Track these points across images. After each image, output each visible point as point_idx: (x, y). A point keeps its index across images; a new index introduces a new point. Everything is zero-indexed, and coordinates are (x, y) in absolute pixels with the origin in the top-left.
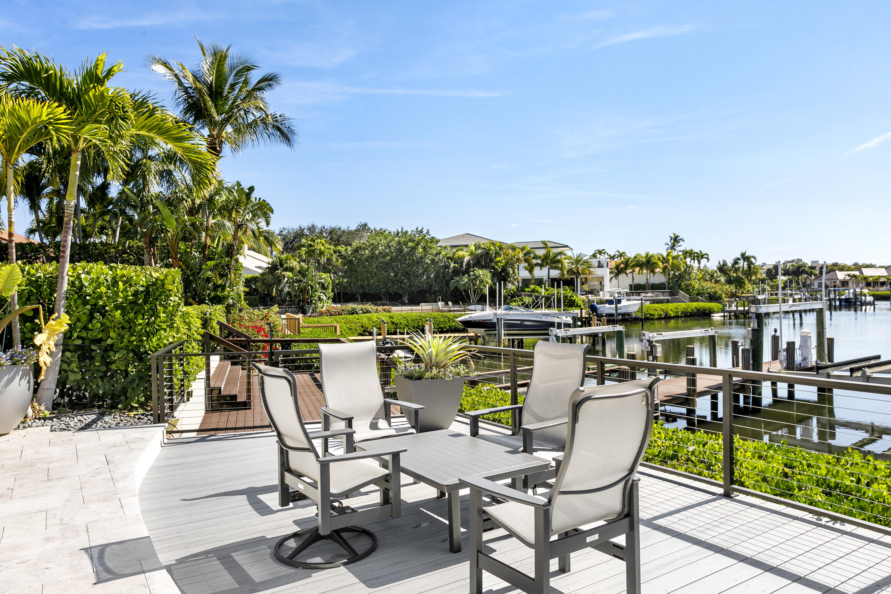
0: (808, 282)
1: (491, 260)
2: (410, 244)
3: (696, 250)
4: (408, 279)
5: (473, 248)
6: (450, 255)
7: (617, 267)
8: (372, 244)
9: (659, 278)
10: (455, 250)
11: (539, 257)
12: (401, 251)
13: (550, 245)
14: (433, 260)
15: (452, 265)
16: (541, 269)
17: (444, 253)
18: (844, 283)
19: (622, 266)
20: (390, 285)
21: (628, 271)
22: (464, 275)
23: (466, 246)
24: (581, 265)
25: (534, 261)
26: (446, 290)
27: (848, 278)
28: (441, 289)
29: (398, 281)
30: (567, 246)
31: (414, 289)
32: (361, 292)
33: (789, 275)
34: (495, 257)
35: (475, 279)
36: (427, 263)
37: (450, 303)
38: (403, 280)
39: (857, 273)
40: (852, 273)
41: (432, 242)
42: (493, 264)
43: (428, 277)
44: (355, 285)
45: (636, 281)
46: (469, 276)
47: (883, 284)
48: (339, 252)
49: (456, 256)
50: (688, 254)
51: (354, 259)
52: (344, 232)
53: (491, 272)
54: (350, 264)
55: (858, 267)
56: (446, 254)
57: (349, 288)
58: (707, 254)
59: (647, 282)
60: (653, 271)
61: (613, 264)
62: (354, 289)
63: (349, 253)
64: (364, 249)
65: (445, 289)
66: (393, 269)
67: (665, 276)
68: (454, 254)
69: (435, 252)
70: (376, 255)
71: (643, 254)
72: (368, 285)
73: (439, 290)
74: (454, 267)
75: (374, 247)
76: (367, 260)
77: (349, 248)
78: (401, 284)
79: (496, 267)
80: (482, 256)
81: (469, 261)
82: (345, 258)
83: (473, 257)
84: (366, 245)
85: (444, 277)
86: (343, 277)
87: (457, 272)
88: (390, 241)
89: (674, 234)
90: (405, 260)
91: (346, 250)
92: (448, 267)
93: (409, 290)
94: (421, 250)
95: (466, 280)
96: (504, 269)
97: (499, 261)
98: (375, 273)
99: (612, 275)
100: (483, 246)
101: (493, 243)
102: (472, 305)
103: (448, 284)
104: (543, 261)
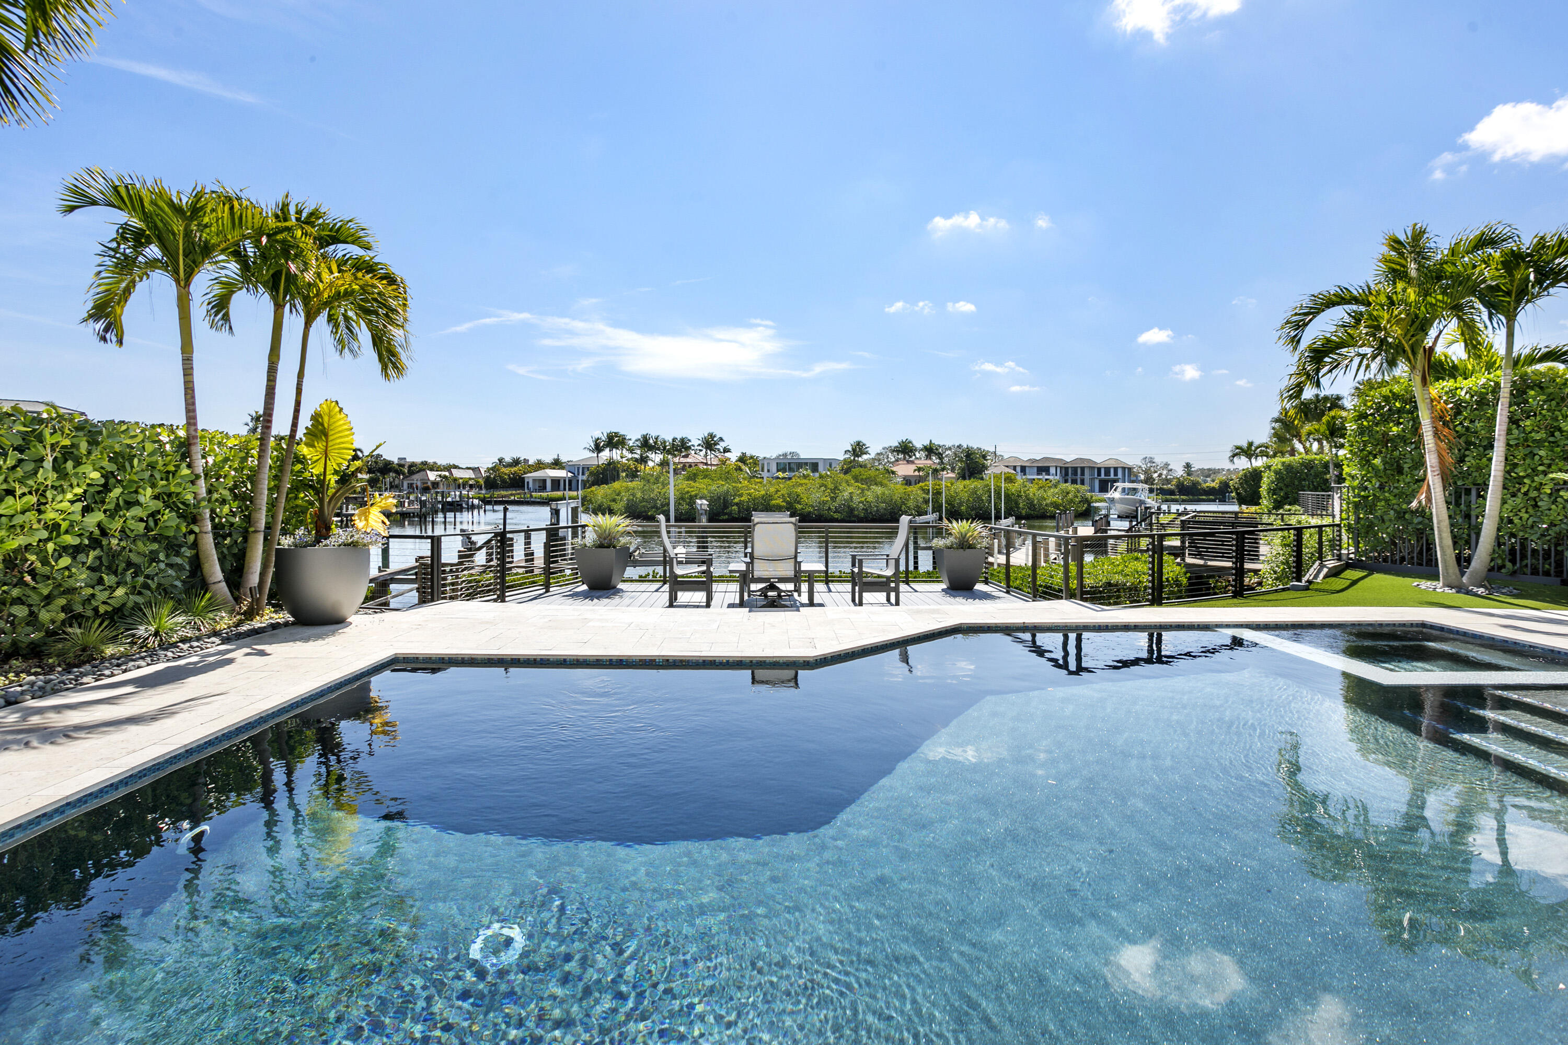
0: (397, 482)
18: (435, 484)
27: (439, 479)
33: (374, 472)
39: (447, 474)
40: (443, 473)
47: (471, 486)
55: (449, 468)
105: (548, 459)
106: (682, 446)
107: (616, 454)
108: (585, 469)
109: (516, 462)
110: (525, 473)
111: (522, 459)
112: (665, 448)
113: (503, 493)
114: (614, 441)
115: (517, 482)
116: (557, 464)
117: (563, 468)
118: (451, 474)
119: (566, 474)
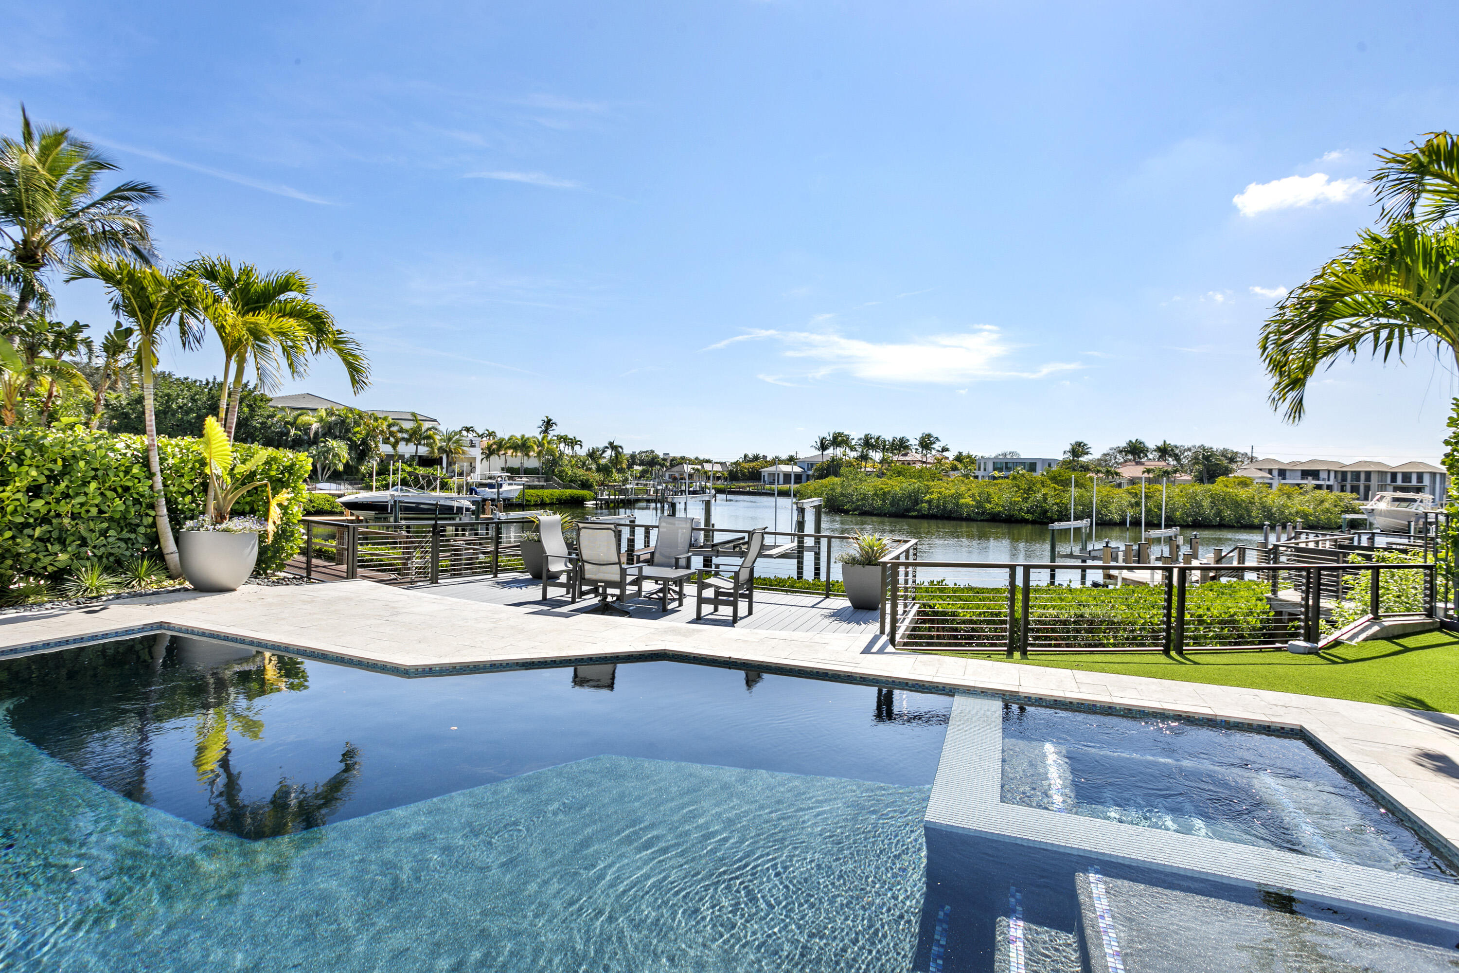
1: (348, 430)
3: (571, 436)
5: (323, 413)
6: (290, 419)
7: (489, 448)
8: (168, 395)
9: (533, 462)
10: (297, 413)
11: (406, 431)
13: (420, 418)
15: (293, 432)
16: (407, 445)
17: (280, 416)
18: (691, 476)
19: (495, 447)
21: (500, 453)
22: (310, 446)
23: (313, 410)
24: (454, 442)
25: (400, 435)
34: (353, 427)
35: (327, 452)
36: (255, 427)
40: (697, 467)
41: (261, 400)
42: (350, 435)
45: (509, 465)
46: (319, 447)
47: (720, 478)
49: (299, 421)
50: (562, 439)
53: (347, 444)
55: (701, 462)
56: (284, 417)
59: (521, 466)
60: (527, 455)
61: (485, 444)
67: (539, 460)
68: (295, 419)
69: (266, 414)
70: (173, 410)
71: (519, 437)
74: (295, 435)
79: (354, 439)
80: (335, 424)
81: (318, 428)
83: (323, 424)
87: (299, 441)
89: (547, 418)
92: (286, 434)
94: (245, 409)
95: (313, 452)
96: (364, 442)
97: (358, 432)
99: (484, 456)
100: (337, 413)
104: (410, 435)
105: (784, 456)
106: (901, 446)
108: (811, 464)
109: (756, 459)
110: (761, 468)
111: (762, 456)
113: (741, 484)
114: (839, 440)
115: (755, 476)
116: (791, 460)
117: (795, 464)
118: (703, 467)
119: (797, 469)
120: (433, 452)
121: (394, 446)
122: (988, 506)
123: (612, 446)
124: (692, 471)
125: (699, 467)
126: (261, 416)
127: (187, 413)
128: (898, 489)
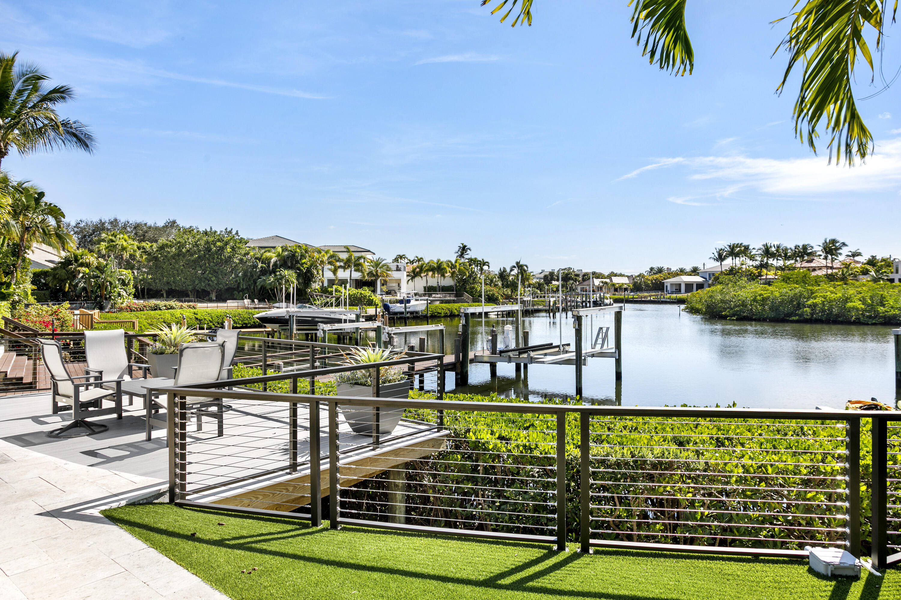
1: (297, 262)
2: (219, 244)
3: (480, 259)
4: (216, 277)
5: (280, 250)
6: (258, 255)
7: (414, 271)
8: (179, 242)
9: (448, 282)
10: (263, 251)
11: (342, 260)
12: (209, 250)
13: (352, 249)
14: (241, 260)
15: (260, 265)
16: (344, 271)
17: (252, 254)
18: (599, 288)
19: (418, 270)
20: (197, 282)
21: (422, 275)
22: (270, 275)
23: (274, 248)
24: (380, 268)
25: (338, 264)
26: (254, 289)
28: (248, 287)
29: (205, 278)
30: (369, 251)
31: (222, 287)
32: (166, 288)
34: (301, 259)
35: (281, 279)
36: (236, 263)
37: (255, 300)
38: (210, 278)
40: (605, 280)
41: (240, 242)
42: (299, 265)
43: (237, 276)
44: (160, 281)
45: (430, 284)
46: (276, 275)
48: (144, 248)
49: (264, 256)
50: (473, 261)
51: (159, 256)
52: (150, 227)
53: (296, 272)
54: (156, 261)
56: (254, 255)
57: (154, 284)
58: (487, 262)
59: (438, 285)
60: (443, 275)
61: (410, 268)
62: (159, 286)
63: (155, 250)
64: (171, 246)
65: (252, 287)
66: (201, 267)
67: (453, 280)
68: (262, 255)
69: (243, 252)
70: (183, 253)
71: (435, 261)
72: (174, 282)
73: (247, 288)
74: (261, 267)
75: (181, 245)
76: (173, 257)
77: (155, 245)
78: (209, 281)
79: (302, 268)
80: (288, 258)
81: (277, 261)
82: (149, 254)
83: (280, 258)
84: (173, 243)
85: (252, 276)
86: (148, 274)
87: (265, 272)
88: (199, 240)
89: (462, 244)
90: (213, 259)
91: (151, 246)
92: (256, 267)
93: (217, 287)
94: (229, 250)
95: (272, 279)
96: (309, 270)
97: (304, 263)
98: (182, 271)
99: (410, 278)
100: (289, 249)
101: (299, 246)
102: (277, 302)
103: (255, 282)
104: (345, 264)
105: (688, 268)
107: (738, 261)
108: (712, 274)
109: (660, 270)
110: (665, 279)
111: (665, 267)
112: (786, 255)
113: (646, 294)
114: (737, 250)
115: (658, 286)
116: (695, 271)
117: (698, 274)
118: (611, 280)
119: (698, 279)
120: (364, 277)
121: (335, 272)
122: (881, 309)
123: (519, 266)
124: (601, 284)
125: (608, 280)
126: (240, 254)
127: (192, 255)
128: (777, 294)
